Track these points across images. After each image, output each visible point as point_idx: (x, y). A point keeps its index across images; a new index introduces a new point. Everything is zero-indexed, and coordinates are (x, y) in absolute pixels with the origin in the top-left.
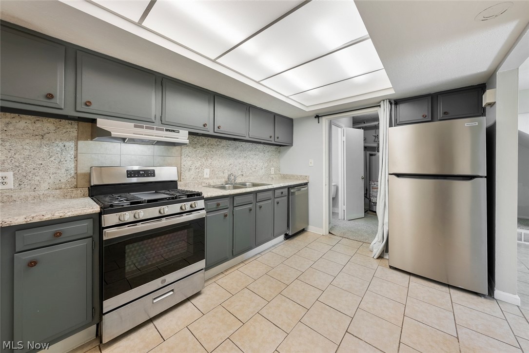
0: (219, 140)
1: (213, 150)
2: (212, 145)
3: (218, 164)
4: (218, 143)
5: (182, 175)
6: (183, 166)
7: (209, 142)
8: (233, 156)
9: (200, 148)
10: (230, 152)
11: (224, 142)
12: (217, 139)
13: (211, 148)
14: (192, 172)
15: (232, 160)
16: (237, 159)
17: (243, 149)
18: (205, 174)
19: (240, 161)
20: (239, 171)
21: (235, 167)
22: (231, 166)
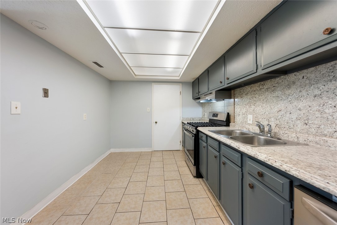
0: (262, 83)
1: (256, 96)
2: (255, 91)
3: (262, 110)
5: (235, 118)
6: (235, 112)
7: (252, 89)
8: (284, 98)
9: (245, 97)
10: (278, 93)
11: (268, 83)
12: (259, 83)
13: (254, 94)
14: (241, 117)
15: (282, 105)
16: (293, 103)
17: (307, 82)
18: (249, 119)
19: (301, 105)
20: (299, 122)
21: (288, 115)
22: (280, 113)
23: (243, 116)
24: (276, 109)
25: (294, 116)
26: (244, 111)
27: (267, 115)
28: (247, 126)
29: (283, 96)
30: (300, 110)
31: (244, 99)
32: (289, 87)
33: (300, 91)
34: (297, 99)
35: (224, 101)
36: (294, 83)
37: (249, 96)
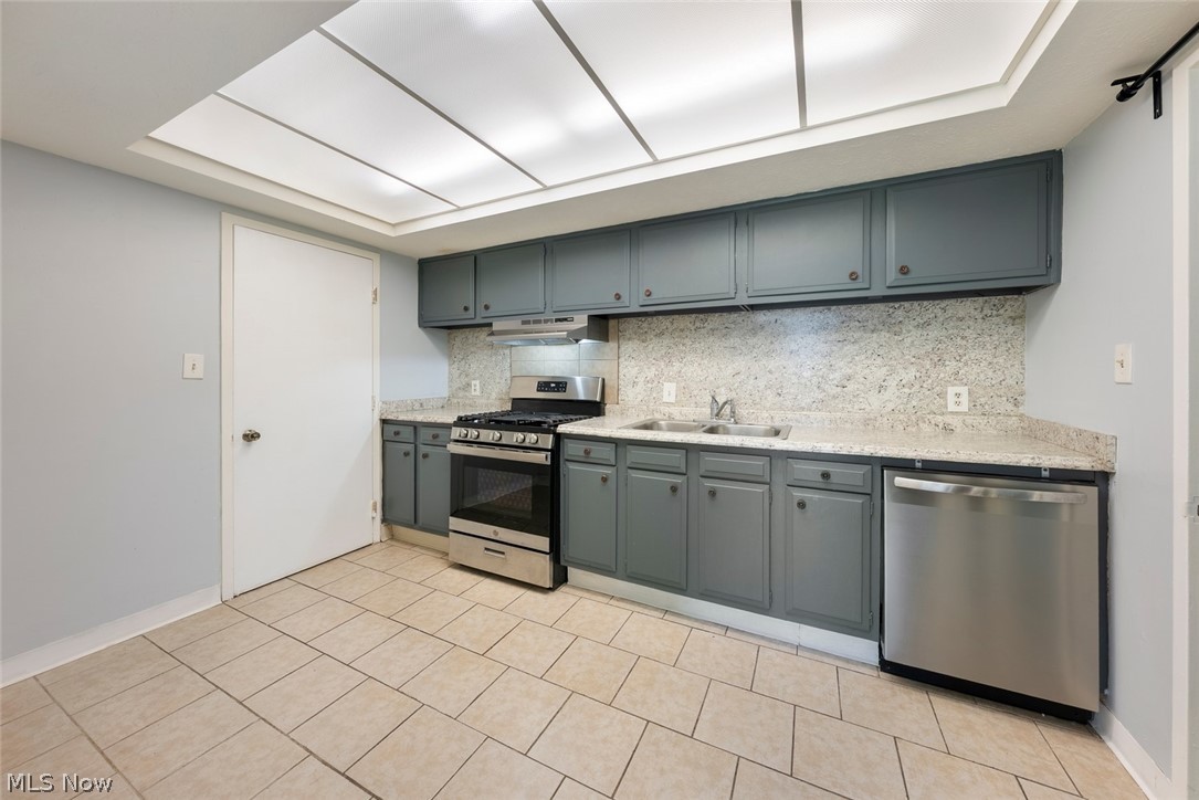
0: (702, 316)
1: (686, 341)
2: (682, 330)
3: (700, 373)
4: (698, 324)
5: (621, 392)
6: (621, 377)
7: (675, 325)
8: (745, 351)
9: (655, 340)
10: (734, 341)
11: (715, 319)
12: (694, 316)
13: (679, 337)
14: (639, 388)
15: (740, 363)
16: (760, 360)
17: (782, 329)
18: (665, 393)
19: (772, 365)
20: (769, 392)
21: (752, 382)
22: (739, 379)
23: (649, 385)
24: (730, 371)
25: (761, 383)
26: (651, 373)
27: (711, 382)
28: (666, 410)
29: (743, 348)
30: (770, 372)
31: (651, 346)
32: (754, 332)
33: (772, 343)
34: (767, 354)
35: (575, 346)
36: (762, 327)
37: (666, 341)
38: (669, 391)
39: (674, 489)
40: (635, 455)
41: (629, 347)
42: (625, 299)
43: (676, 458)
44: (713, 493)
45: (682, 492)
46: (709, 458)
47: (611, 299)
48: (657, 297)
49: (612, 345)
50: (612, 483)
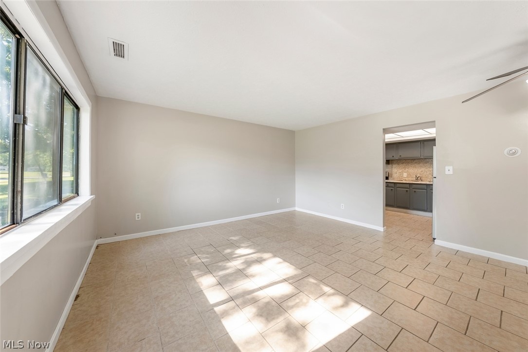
0: (413, 160)
1: (409, 165)
3: (413, 171)
4: (412, 162)
7: (406, 161)
11: (416, 161)
12: (411, 160)
20: (430, 175)
21: (426, 173)
22: (422, 172)
23: (400, 173)
24: (420, 171)
27: (415, 173)
29: (423, 166)
30: (430, 171)
31: (400, 166)
32: (426, 163)
33: (430, 165)
34: (429, 168)
36: (428, 162)
37: (404, 165)
38: (405, 175)
39: (407, 191)
40: (398, 185)
41: (394, 166)
42: (395, 157)
43: (408, 186)
44: (415, 191)
45: (409, 192)
46: (414, 186)
47: (391, 157)
48: (402, 157)
49: (390, 165)
50: (393, 190)
